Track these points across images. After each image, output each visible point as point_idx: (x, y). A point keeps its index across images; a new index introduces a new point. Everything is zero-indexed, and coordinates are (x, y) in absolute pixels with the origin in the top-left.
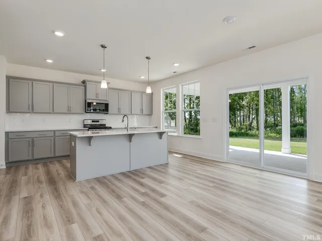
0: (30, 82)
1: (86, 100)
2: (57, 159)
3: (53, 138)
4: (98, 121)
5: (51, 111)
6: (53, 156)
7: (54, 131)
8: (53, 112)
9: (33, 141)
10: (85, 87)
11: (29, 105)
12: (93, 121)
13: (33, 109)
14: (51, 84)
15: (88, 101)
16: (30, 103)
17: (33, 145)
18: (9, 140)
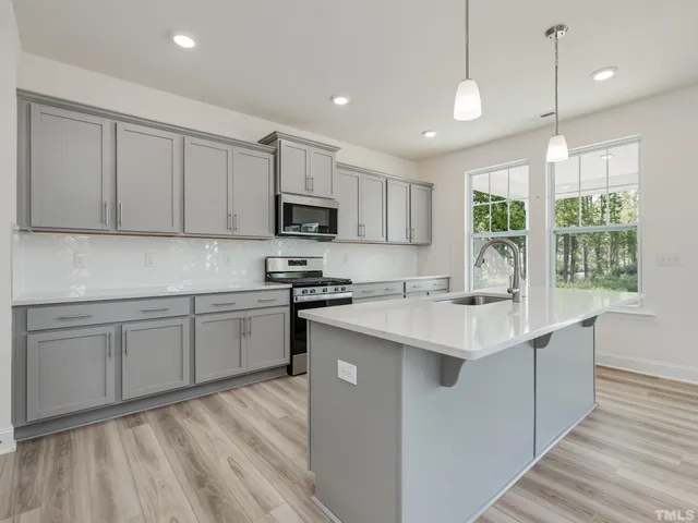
0: (107, 123)
1: (277, 198)
2: (202, 393)
3: (186, 322)
4: (304, 263)
5: (177, 229)
6: (187, 383)
7: (193, 297)
8: (181, 232)
9: (121, 336)
10: (276, 154)
11: (103, 206)
12: (291, 263)
13: (116, 222)
14: (177, 137)
15: (286, 199)
16: (108, 199)
17: (121, 351)
18: (30, 337)
